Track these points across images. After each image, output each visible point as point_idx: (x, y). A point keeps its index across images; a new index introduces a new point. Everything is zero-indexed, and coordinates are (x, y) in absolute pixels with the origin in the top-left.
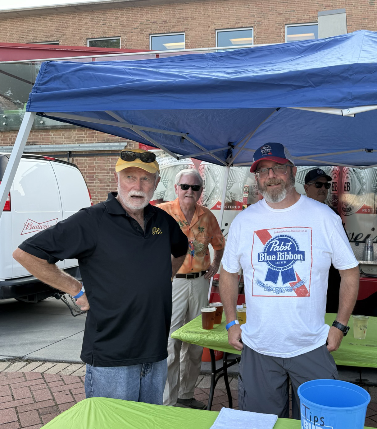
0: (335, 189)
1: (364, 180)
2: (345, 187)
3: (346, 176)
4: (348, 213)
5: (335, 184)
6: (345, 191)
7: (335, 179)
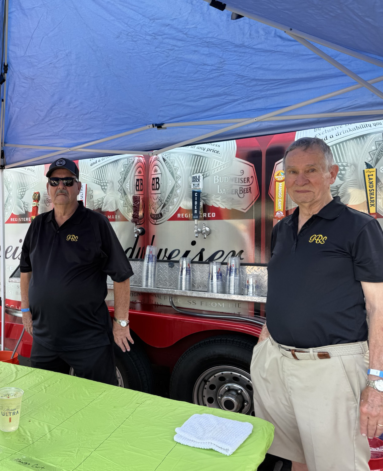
0: (140, 189)
1: (178, 173)
2: (153, 185)
3: (154, 169)
4: (158, 220)
5: (140, 181)
6: (153, 190)
7: (140, 174)
